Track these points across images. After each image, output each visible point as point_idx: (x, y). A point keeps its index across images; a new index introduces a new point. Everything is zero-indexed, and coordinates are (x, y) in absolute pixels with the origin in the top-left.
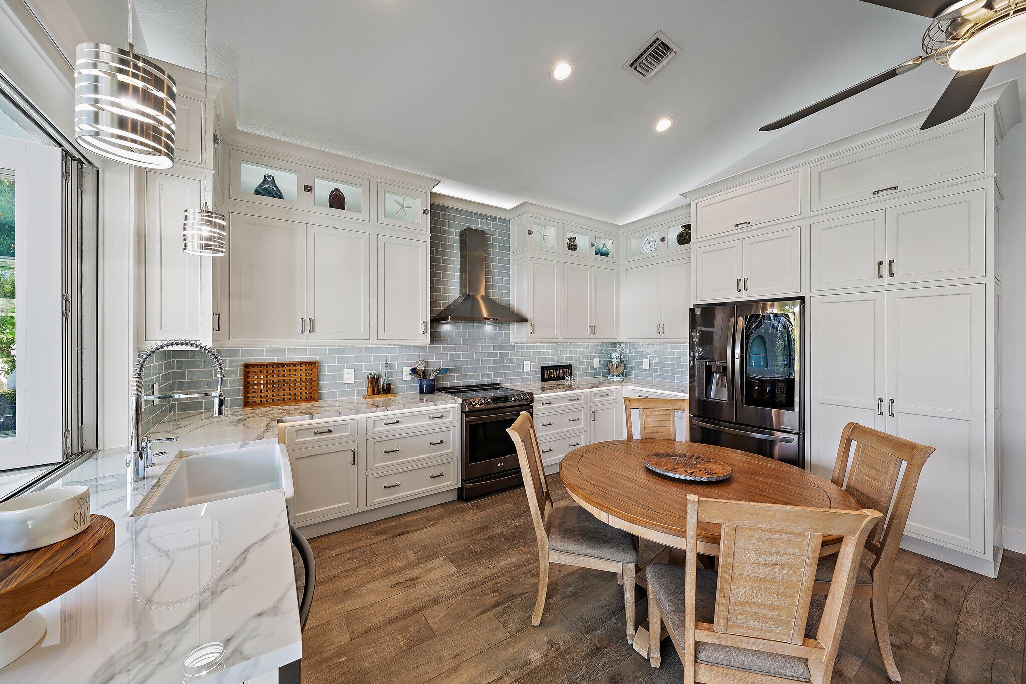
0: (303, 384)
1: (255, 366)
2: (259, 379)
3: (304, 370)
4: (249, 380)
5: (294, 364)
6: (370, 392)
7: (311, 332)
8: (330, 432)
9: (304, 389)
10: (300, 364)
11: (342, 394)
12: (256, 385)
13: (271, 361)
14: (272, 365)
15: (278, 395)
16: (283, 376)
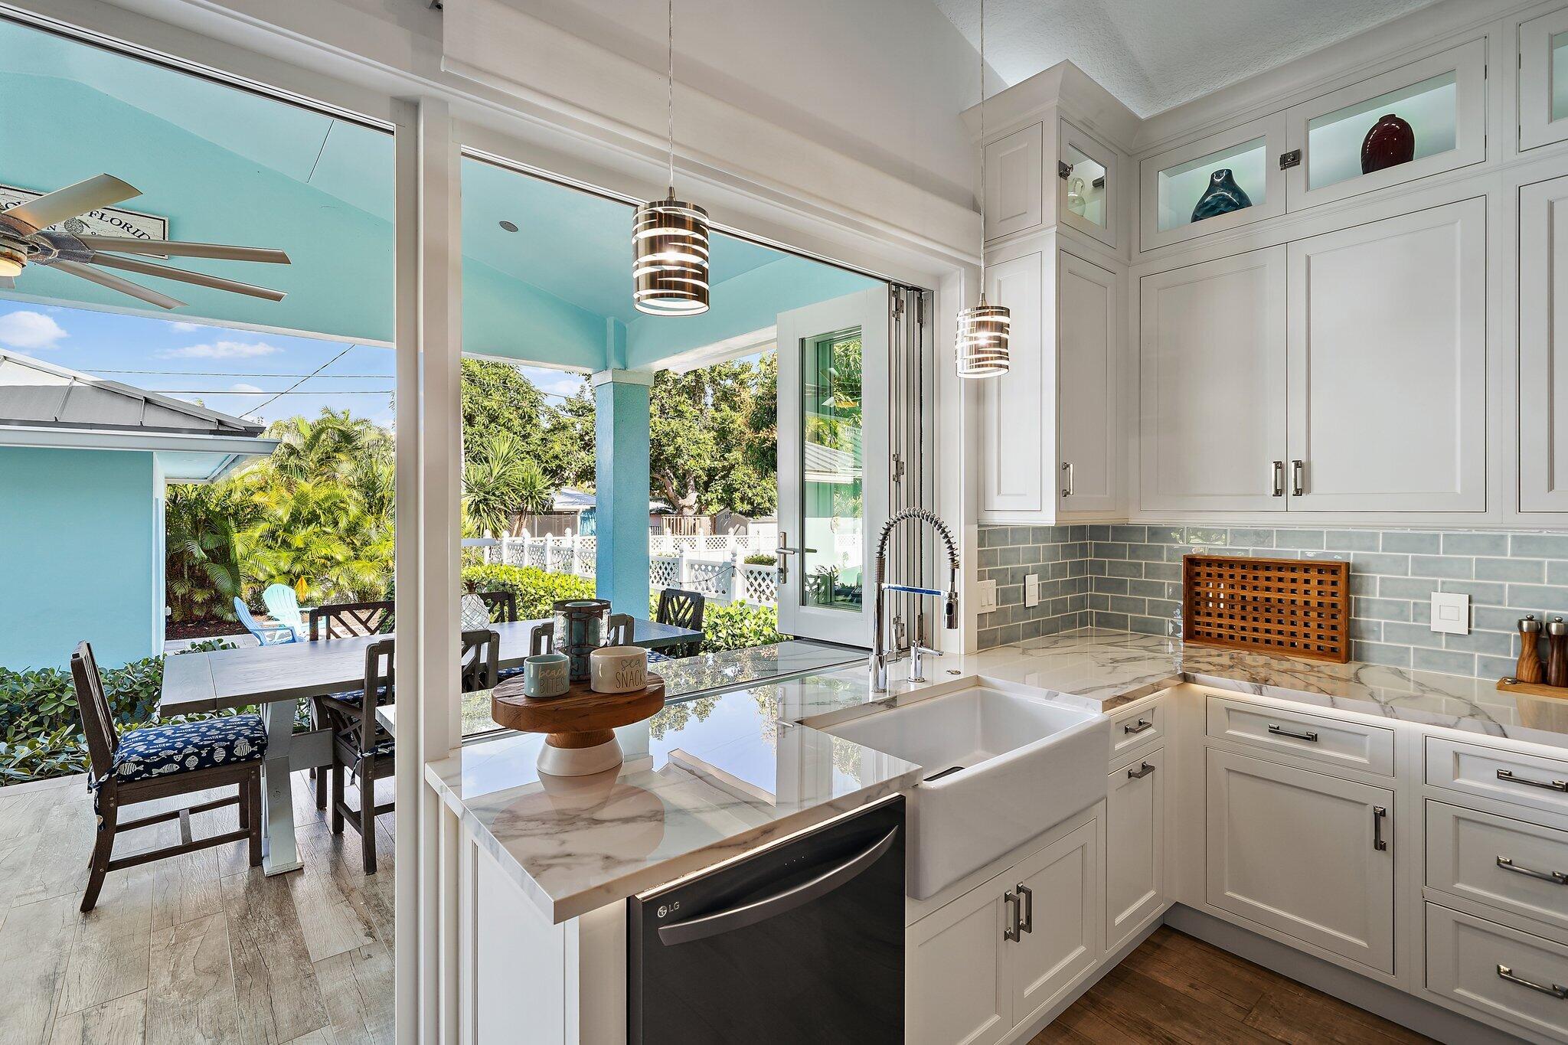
0: (1313, 614)
1: (1209, 562)
2: (1218, 590)
3: (1314, 582)
4: (1198, 589)
5: (1293, 567)
6: (1526, 674)
7: (1298, 492)
8: (1312, 738)
9: (1313, 625)
10: (1306, 567)
11: (1427, 659)
12: (1211, 600)
13: (1240, 555)
14: (1244, 564)
15: (1255, 630)
16: (1268, 589)
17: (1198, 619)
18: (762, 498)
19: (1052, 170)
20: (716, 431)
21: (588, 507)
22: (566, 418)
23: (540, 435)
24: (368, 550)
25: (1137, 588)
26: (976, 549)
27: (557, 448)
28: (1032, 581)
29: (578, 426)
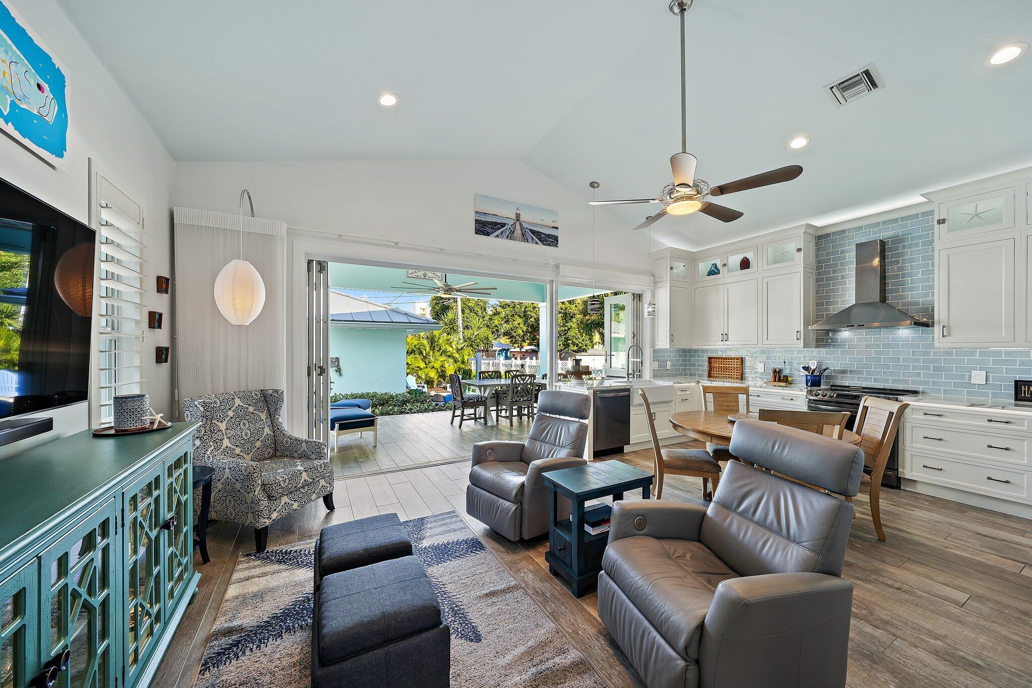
0: (736, 370)
1: (714, 358)
2: (715, 365)
3: (736, 362)
4: (711, 365)
5: (731, 359)
6: (771, 380)
7: (726, 341)
9: (735, 372)
10: (734, 358)
12: (714, 367)
13: (721, 356)
14: (721, 358)
15: (724, 374)
16: (726, 364)
17: (712, 372)
18: (582, 344)
19: (669, 268)
20: (563, 314)
21: (501, 349)
22: (499, 309)
23: (488, 317)
24: (431, 365)
25: (698, 366)
26: (653, 354)
27: (496, 322)
28: (669, 363)
29: (504, 313)
